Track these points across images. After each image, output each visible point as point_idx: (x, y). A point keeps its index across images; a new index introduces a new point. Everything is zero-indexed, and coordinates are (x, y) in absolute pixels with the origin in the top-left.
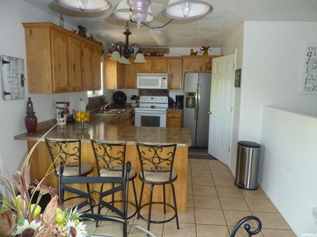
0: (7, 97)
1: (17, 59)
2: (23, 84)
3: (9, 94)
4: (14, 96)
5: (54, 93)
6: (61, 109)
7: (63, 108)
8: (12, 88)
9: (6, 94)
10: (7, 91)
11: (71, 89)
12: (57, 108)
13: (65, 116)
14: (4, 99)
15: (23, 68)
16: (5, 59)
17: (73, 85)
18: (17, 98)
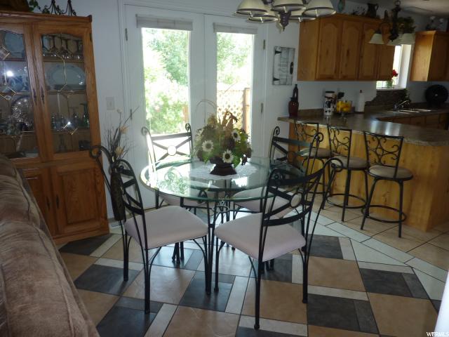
0: (276, 82)
1: (289, 48)
2: (291, 71)
3: (277, 80)
4: (282, 82)
5: (317, 80)
6: (329, 98)
7: (331, 98)
8: (280, 75)
9: (275, 79)
10: (277, 77)
11: (340, 77)
12: (326, 97)
13: (332, 107)
14: (273, 84)
15: (294, 57)
16: (278, 50)
17: (344, 74)
18: (285, 84)
